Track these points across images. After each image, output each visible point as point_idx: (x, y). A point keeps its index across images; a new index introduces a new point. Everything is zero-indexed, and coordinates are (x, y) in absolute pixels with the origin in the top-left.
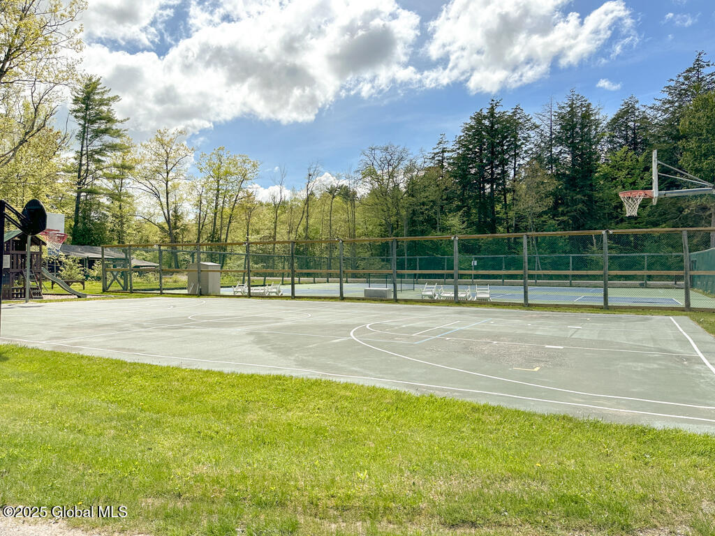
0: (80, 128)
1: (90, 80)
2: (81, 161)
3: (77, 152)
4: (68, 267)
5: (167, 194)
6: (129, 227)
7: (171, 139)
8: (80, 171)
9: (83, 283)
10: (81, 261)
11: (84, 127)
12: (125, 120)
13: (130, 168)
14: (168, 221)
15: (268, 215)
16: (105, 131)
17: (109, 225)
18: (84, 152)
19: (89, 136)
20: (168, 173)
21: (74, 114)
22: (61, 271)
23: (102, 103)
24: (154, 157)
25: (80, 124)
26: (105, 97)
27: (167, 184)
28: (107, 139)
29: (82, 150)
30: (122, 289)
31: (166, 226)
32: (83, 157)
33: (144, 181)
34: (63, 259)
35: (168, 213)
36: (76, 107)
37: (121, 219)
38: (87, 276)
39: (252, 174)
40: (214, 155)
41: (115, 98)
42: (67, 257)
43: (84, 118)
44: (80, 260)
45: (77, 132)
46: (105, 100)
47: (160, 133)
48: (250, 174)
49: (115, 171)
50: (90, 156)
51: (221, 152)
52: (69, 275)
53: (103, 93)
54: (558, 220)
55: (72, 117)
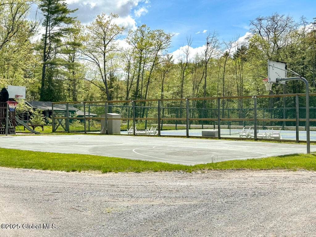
0: (45, 18)
2: (46, 41)
3: (43, 35)
4: (35, 116)
5: (105, 62)
6: (79, 87)
7: (107, 22)
8: (45, 49)
9: (42, 127)
12: (75, 10)
13: (79, 45)
14: (105, 82)
15: (177, 74)
16: (61, 20)
17: (65, 86)
18: (48, 35)
19: (51, 23)
20: (105, 47)
21: (41, 8)
22: (31, 119)
24: (95, 36)
25: (45, 15)
27: (104, 55)
28: (63, 25)
29: (46, 34)
31: (104, 85)
32: (48, 39)
33: (88, 54)
34: (32, 111)
35: (105, 76)
36: (43, 3)
37: (74, 82)
38: (47, 123)
39: (166, 44)
40: (138, 31)
42: (34, 109)
43: (47, 10)
44: (43, 112)
45: (43, 21)
47: (99, 18)
48: (164, 45)
50: (51, 38)
51: (143, 29)
52: (36, 122)
55: (40, 10)
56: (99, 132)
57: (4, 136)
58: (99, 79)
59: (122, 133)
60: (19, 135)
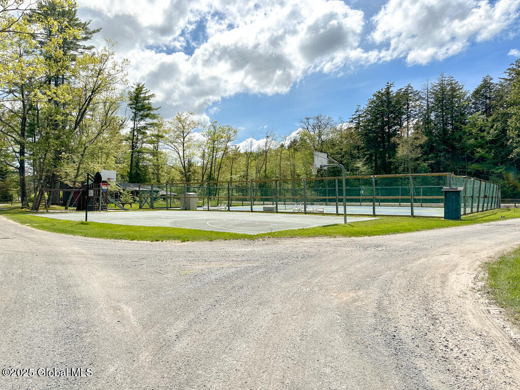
0: (133, 115)
1: (139, 86)
2: (134, 134)
3: (132, 128)
4: (124, 195)
5: (184, 151)
6: (162, 171)
7: (186, 118)
8: (133, 140)
9: (131, 204)
10: (132, 192)
11: (135, 114)
12: (158, 108)
13: (162, 137)
14: (184, 167)
15: (243, 161)
16: (147, 116)
17: (150, 170)
18: (136, 128)
19: (138, 119)
20: (184, 139)
21: (130, 106)
22: (121, 198)
23: (145, 99)
24: (176, 129)
25: (133, 112)
26: (147, 95)
27: (183, 145)
28: (148, 120)
29: (134, 127)
30: (149, 207)
31: (183, 170)
32: (135, 131)
33: (170, 144)
34: (122, 191)
35: (184, 162)
36: (131, 102)
37: (157, 167)
38: (135, 201)
39: (234, 137)
40: (212, 126)
41: (153, 96)
42: (124, 190)
43: (135, 108)
45: (131, 117)
46: (146, 97)
47: (179, 115)
48: (232, 137)
49: (154, 139)
50: (139, 131)
51: (215, 125)
52: (125, 200)
53: (146, 93)
54: (428, 163)
55: (129, 108)
56: (179, 209)
57: (98, 212)
58: (179, 165)
59: (198, 209)
60: (111, 212)
